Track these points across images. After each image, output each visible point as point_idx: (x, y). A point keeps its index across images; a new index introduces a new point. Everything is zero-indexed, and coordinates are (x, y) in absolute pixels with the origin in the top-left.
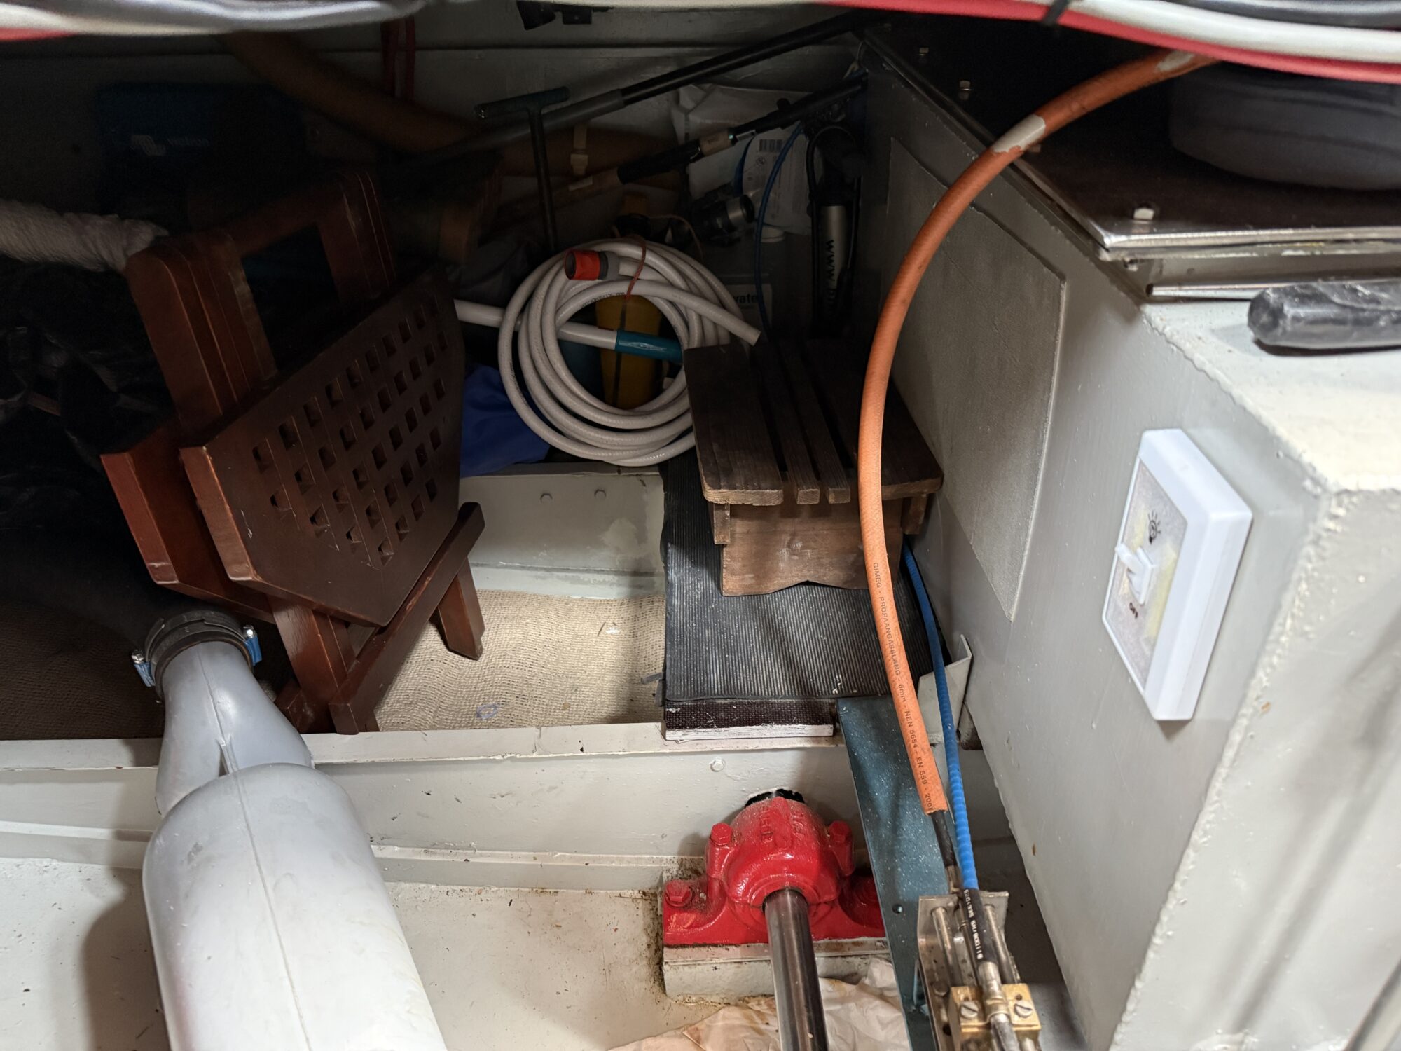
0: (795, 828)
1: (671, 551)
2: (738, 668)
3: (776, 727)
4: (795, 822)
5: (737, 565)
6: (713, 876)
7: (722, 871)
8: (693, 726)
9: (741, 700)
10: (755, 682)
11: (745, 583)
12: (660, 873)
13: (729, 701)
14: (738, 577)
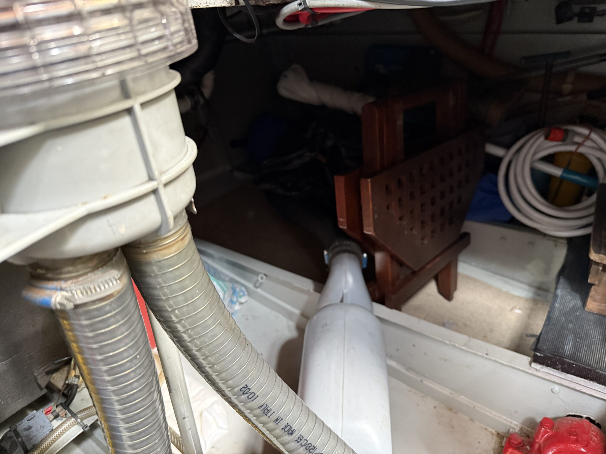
0: (591, 438)
1: (562, 280)
2: (582, 347)
3: (596, 384)
4: (592, 436)
5: (598, 297)
6: (537, 440)
7: (542, 440)
8: (548, 365)
9: (579, 364)
10: (591, 358)
11: (600, 308)
12: (509, 428)
13: (572, 362)
14: (597, 304)
